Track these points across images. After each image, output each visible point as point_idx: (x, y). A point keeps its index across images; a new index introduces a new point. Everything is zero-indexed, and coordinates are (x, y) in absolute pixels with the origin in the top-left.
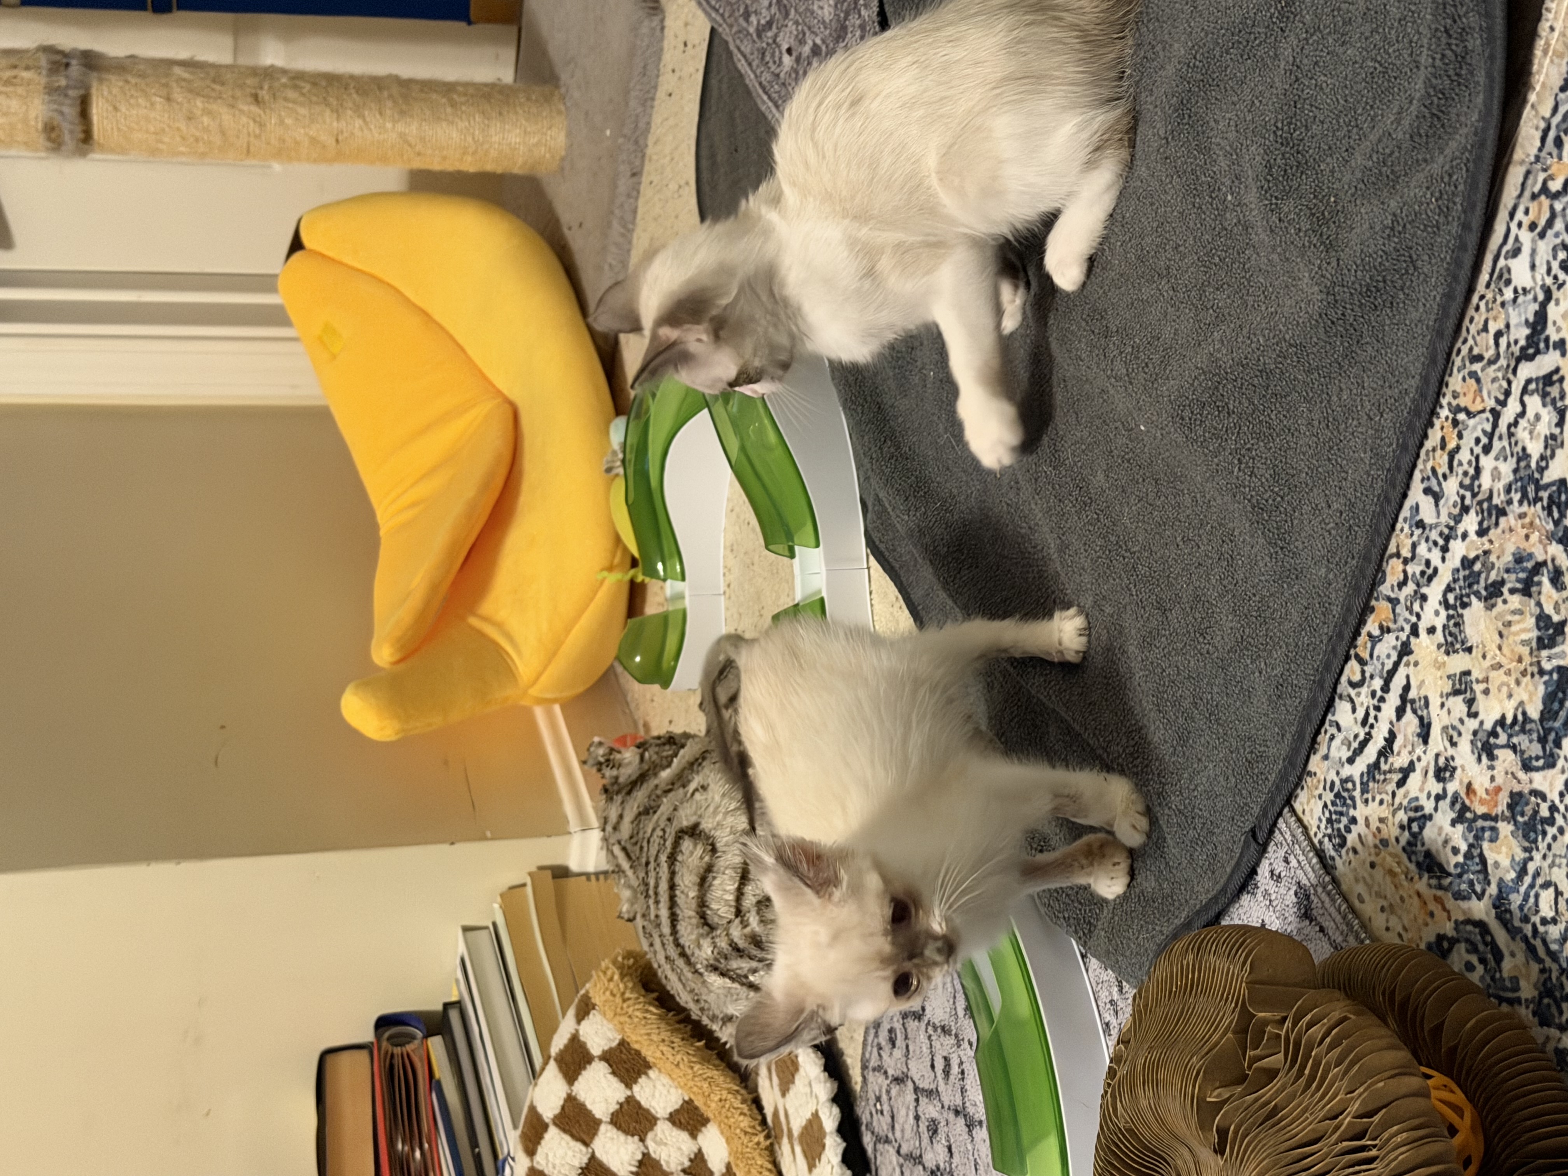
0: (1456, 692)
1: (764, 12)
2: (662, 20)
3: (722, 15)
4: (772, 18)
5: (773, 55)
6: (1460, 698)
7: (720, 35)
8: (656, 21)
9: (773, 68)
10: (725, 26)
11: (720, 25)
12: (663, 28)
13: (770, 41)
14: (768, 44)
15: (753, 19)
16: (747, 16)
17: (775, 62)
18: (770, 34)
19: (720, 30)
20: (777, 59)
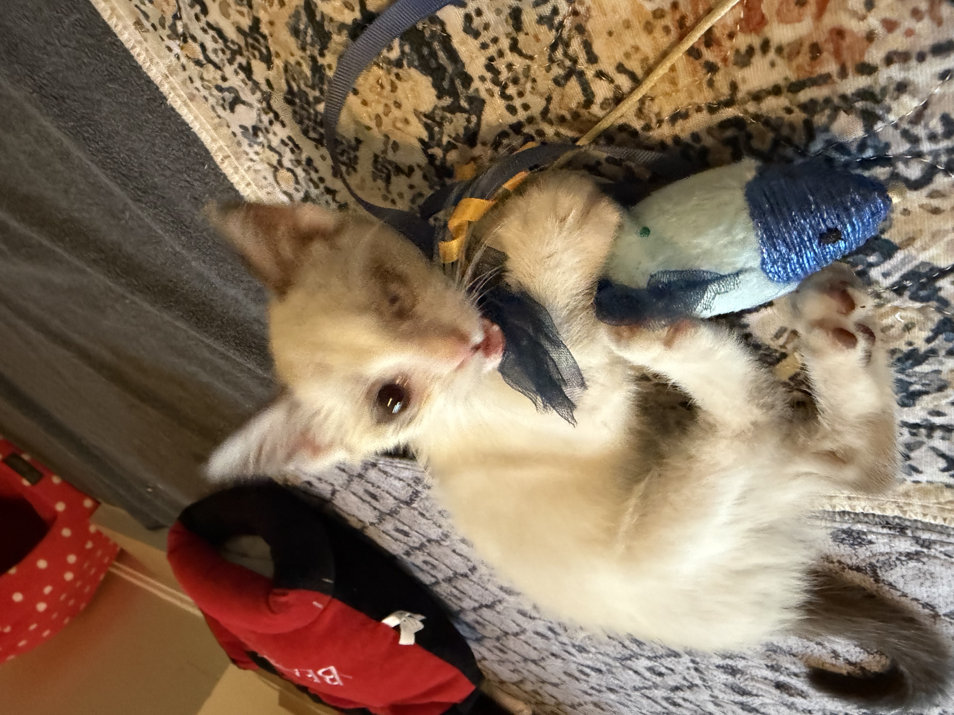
0: (388, 180)
6: (394, 179)
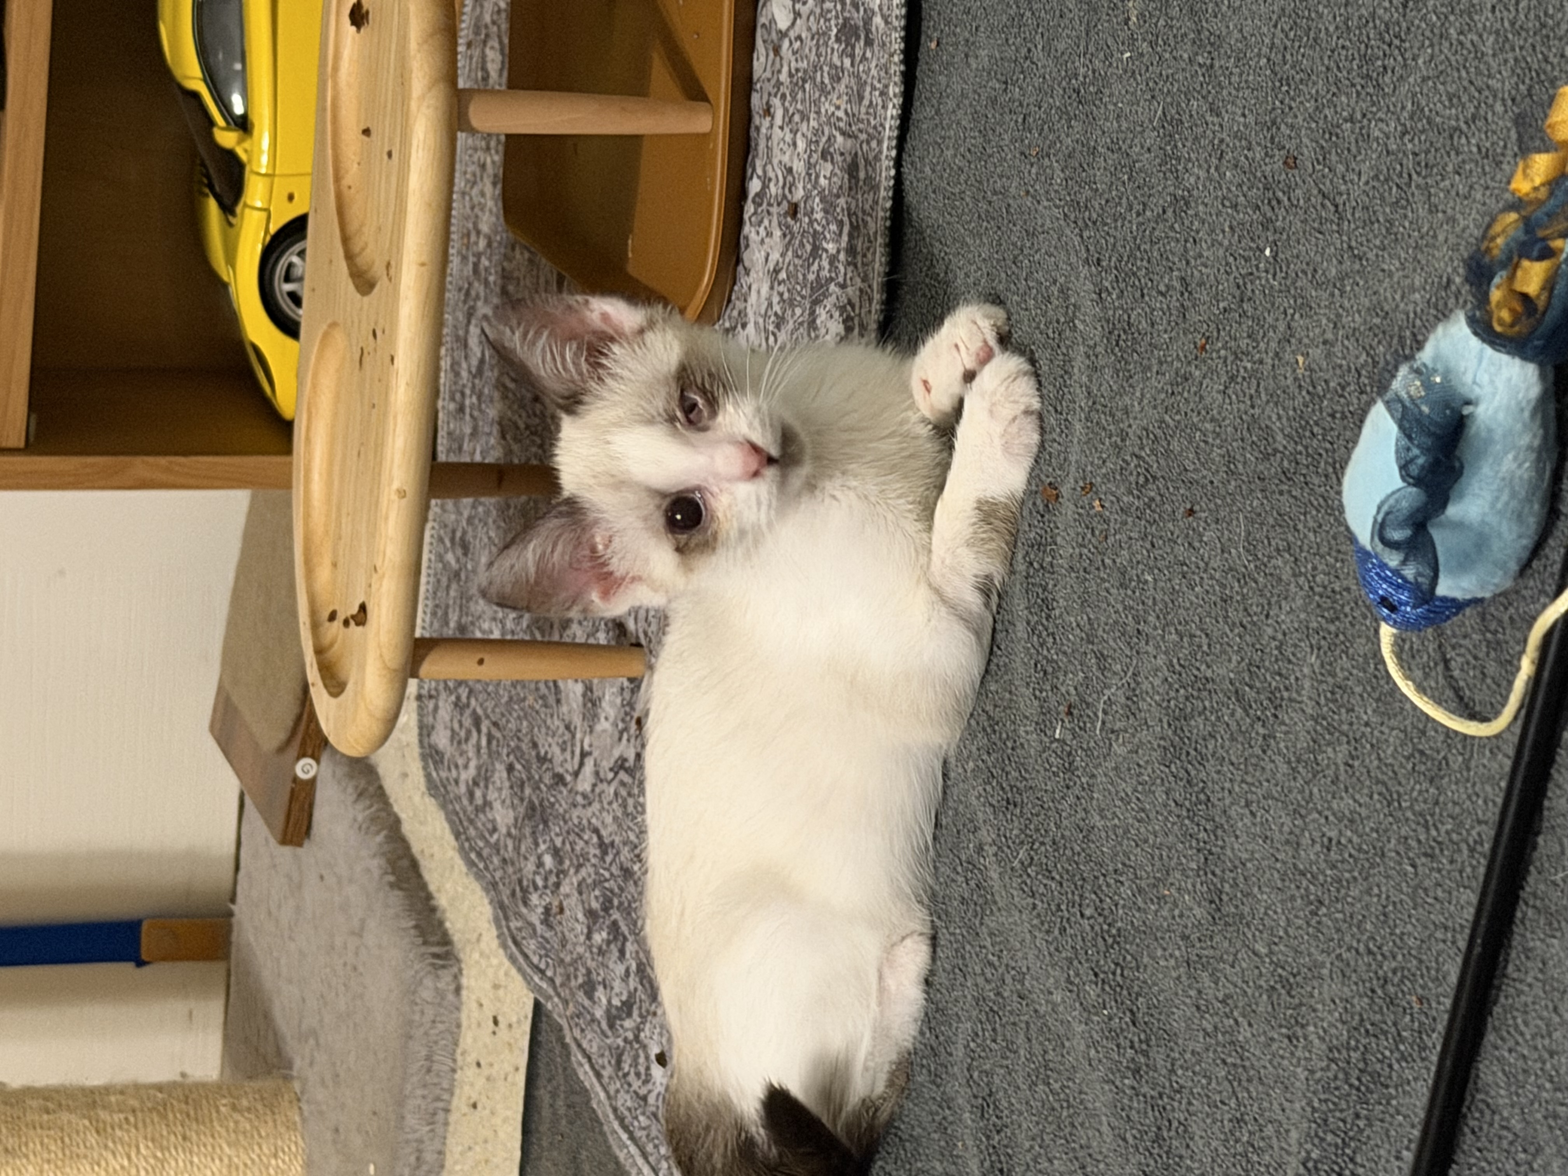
1: (617, 985)
2: (456, 977)
3: (552, 981)
4: (632, 995)
5: (635, 1063)
7: (549, 1016)
8: (445, 979)
9: (636, 1084)
10: (556, 999)
11: (549, 998)
12: (458, 990)
13: (630, 1035)
14: (626, 1040)
15: (600, 994)
16: (589, 988)
17: (638, 1075)
18: (628, 1023)
19: (549, 1006)
20: (642, 1069)
